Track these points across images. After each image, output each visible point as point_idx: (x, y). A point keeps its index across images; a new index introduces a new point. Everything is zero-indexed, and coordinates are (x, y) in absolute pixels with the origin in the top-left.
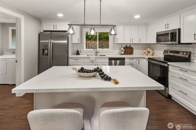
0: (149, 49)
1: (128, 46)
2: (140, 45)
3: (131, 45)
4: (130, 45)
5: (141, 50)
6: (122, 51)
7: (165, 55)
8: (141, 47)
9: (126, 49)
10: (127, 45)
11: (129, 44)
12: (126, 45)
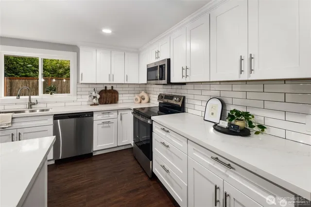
0: (143, 94)
1: (109, 88)
2: (130, 86)
3: (114, 86)
4: (112, 87)
5: (132, 95)
6: (94, 97)
7: (160, 103)
8: (132, 89)
9: (104, 94)
10: (106, 87)
11: (110, 84)
12: (105, 85)
